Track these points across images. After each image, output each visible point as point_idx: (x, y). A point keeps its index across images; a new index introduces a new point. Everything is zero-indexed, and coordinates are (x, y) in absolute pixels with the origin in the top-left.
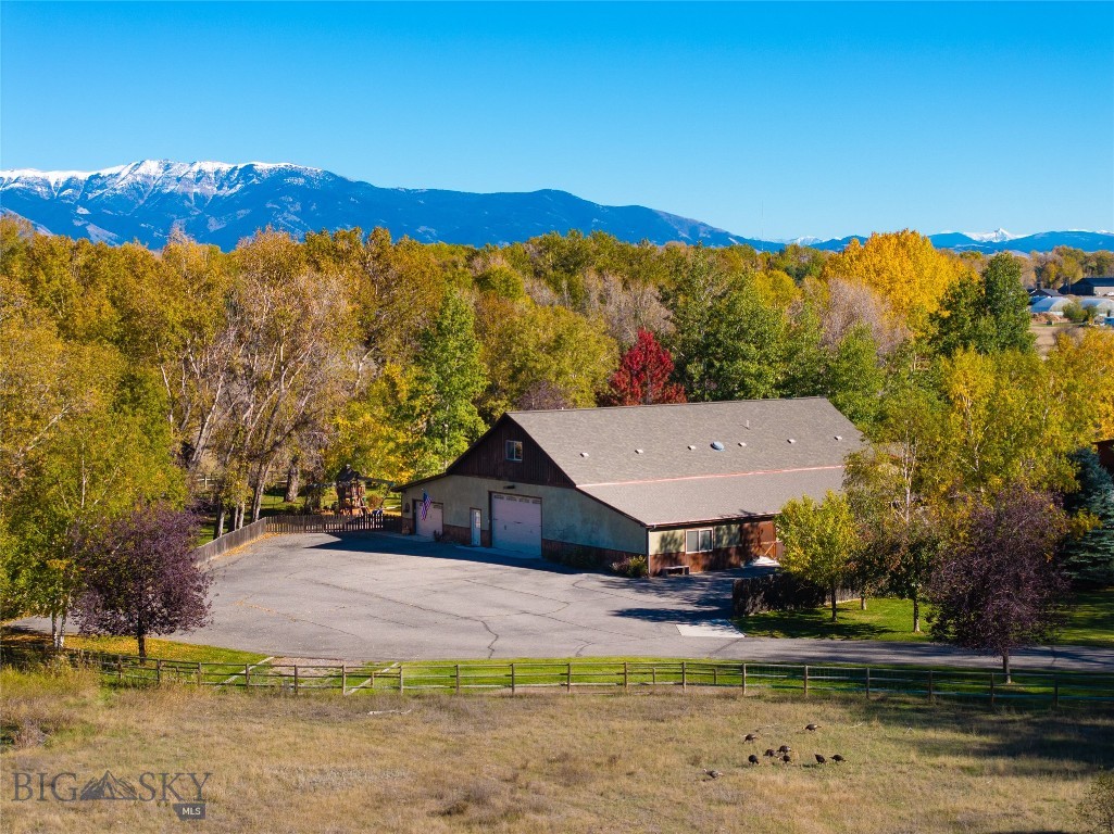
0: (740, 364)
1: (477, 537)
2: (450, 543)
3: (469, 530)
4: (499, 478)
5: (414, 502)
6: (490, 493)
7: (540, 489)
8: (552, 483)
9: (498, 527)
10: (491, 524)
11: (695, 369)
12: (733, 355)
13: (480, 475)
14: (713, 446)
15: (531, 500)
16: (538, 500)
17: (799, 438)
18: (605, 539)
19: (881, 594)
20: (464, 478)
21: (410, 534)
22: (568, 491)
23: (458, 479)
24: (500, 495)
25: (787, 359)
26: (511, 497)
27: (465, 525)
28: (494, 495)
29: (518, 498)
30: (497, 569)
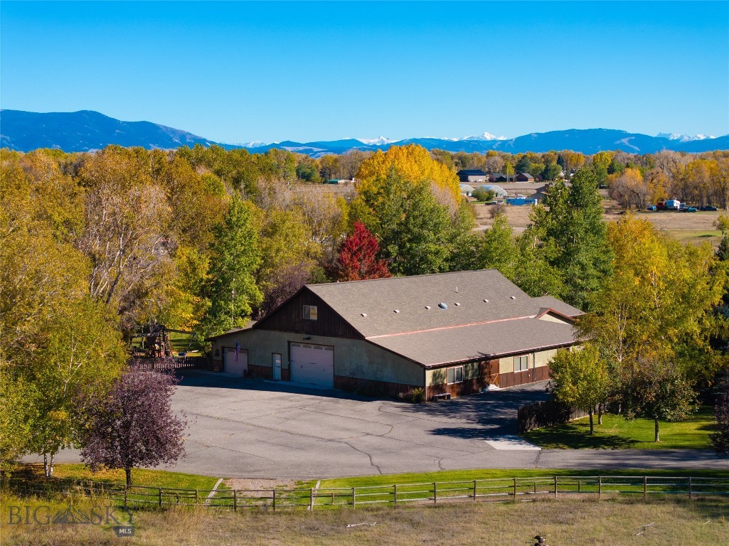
0: (423, 246)
1: (277, 373)
2: (257, 378)
3: (271, 368)
4: (297, 332)
5: (223, 348)
6: (289, 342)
7: (333, 340)
8: (343, 336)
9: (295, 366)
10: (289, 365)
11: (393, 249)
12: (417, 239)
13: (281, 329)
14: (440, 306)
15: (324, 348)
16: (331, 347)
17: (489, 298)
18: (387, 375)
19: (638, 416)
20: (267, 332)
21: (220, 371)
22: (357, 341)
23: (262, 333)
24: (297, 344)
25: (451, 240)
26: (307, 345)
27: (268, 365)
28: (292, 344)
29: (313, 346)
30: (312, 399)
